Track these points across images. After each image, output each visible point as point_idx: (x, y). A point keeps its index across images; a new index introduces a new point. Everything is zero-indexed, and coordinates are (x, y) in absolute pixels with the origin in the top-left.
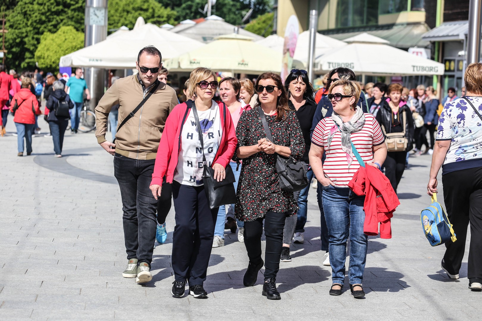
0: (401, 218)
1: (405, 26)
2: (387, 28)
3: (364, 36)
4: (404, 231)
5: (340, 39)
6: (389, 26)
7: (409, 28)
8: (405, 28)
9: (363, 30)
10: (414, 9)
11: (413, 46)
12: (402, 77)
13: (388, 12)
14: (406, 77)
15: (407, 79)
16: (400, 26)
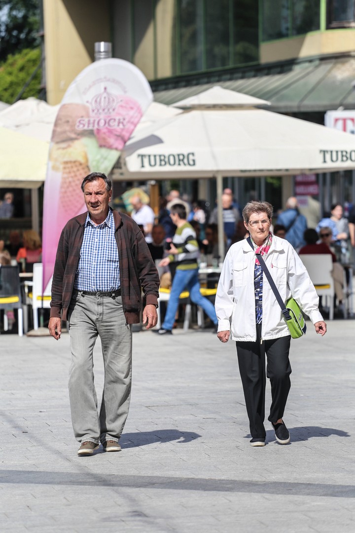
0: (264, 491)
1: (317, 62)
2: (279, 69)
3: (216, 93)
4: (262, 523)
5: (168, 103)
6: (284, 66)
7: (325, 67)
8: (317, 67)
9: (228, 76)
10: (334, 24)
11: (334, 108)
12: (317, 175)
13: (280, 35)
14: (324, 175)
15: (328, 178)
16: (307, 64)
